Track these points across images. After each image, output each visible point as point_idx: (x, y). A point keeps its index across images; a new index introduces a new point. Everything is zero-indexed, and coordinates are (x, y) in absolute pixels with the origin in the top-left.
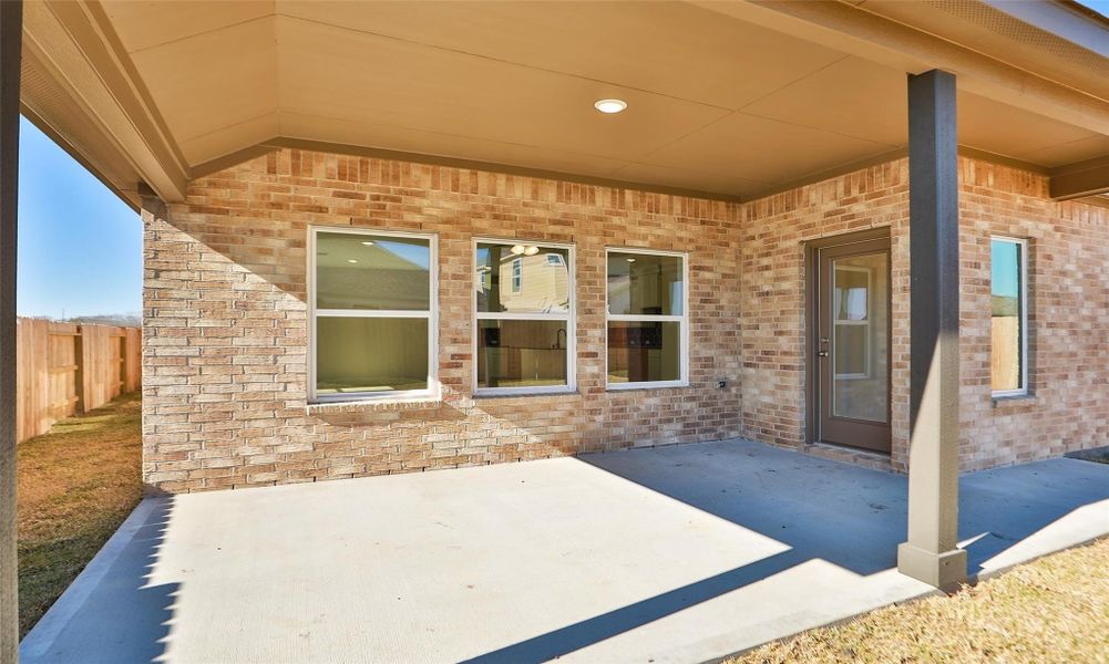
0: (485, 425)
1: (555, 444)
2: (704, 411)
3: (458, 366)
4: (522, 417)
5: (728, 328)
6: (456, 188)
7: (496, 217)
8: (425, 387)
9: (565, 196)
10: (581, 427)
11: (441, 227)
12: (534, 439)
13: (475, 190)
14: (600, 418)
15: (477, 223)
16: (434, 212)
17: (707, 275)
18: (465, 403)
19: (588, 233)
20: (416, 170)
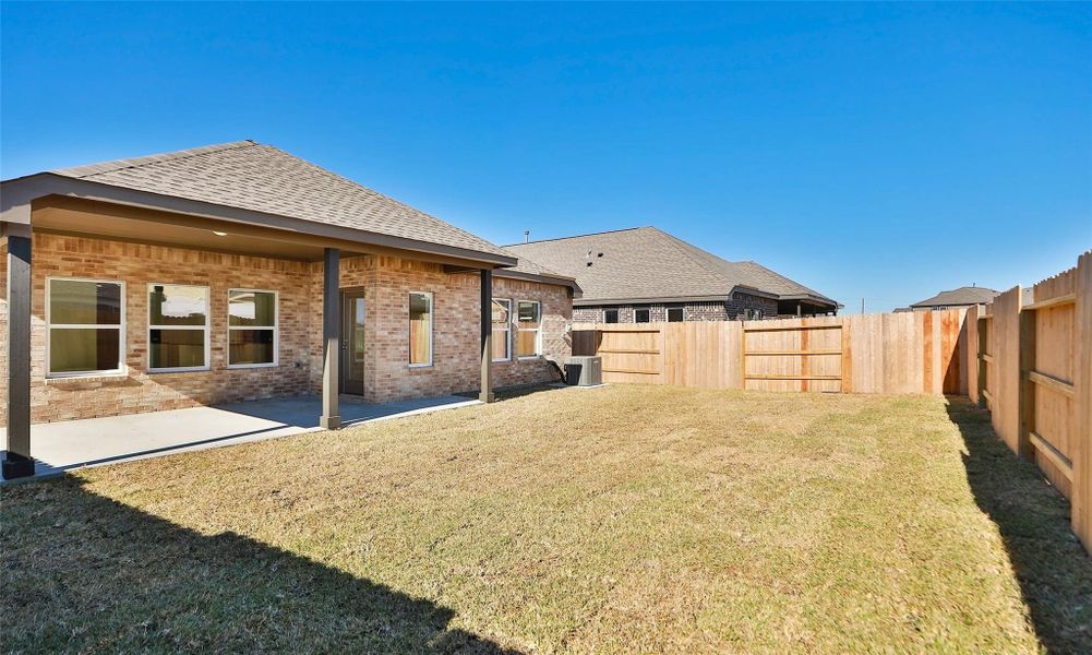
0: (153, 389)
1: (196, 399)
2: (286, 380)
3: (138, 356)
4: (176, 384)
5: (302, 333)
6: (137, 256)
7: (162, 272)
8: (116, 367)
9: (203, 259)
10: (212, 390)
11: (129, 278)
12: (184, 397)
13: (149, 257)
14: (223, 384)
15: (150, 275)
16: (124, 269)
17: (289, 304)
18: (142, 377)
19: (218, 280)
20: (113, 245)
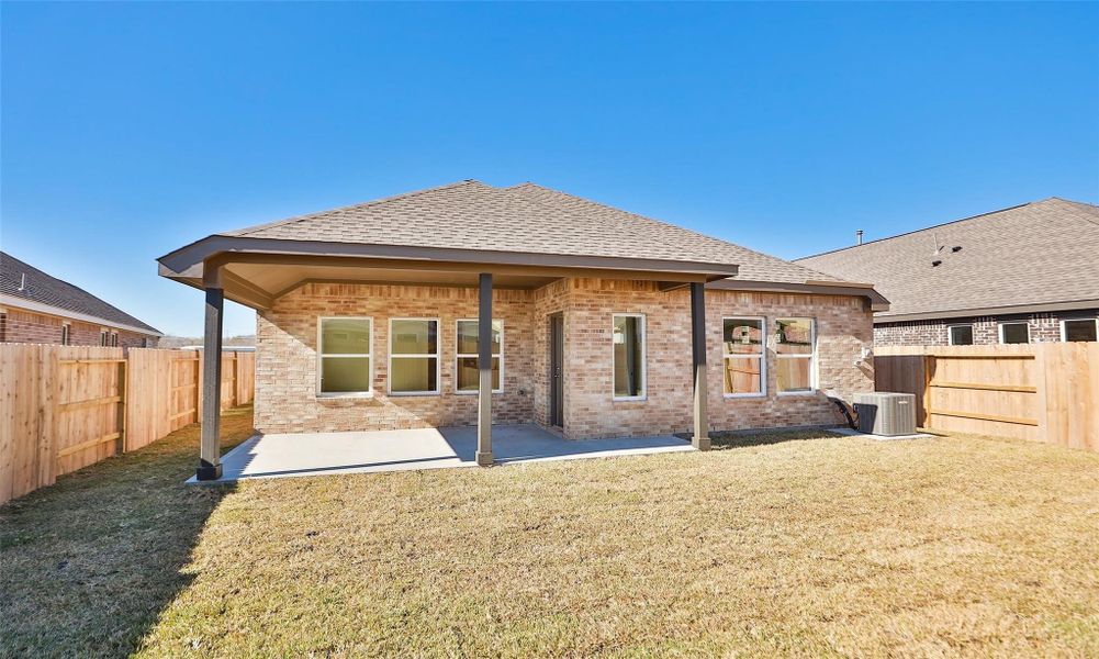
0: (393, 412)
1: (427, 421)
2: (511, 407)
3: (381, 380)
4: (411, 406)
5: (526, 360)
6: (380, 295)
7: (399, 307)
8: (367, 390)
9: (434, 294)
10: (441, 413)
11: (376, 314)
12: (416, 418)
13: (390, 295)
14: (451, 409)
15: (391, 311)
16: (371, 307)
17: (513, 331)
18: (383, 399)
19: (446, 312)
20: (363, 287)
